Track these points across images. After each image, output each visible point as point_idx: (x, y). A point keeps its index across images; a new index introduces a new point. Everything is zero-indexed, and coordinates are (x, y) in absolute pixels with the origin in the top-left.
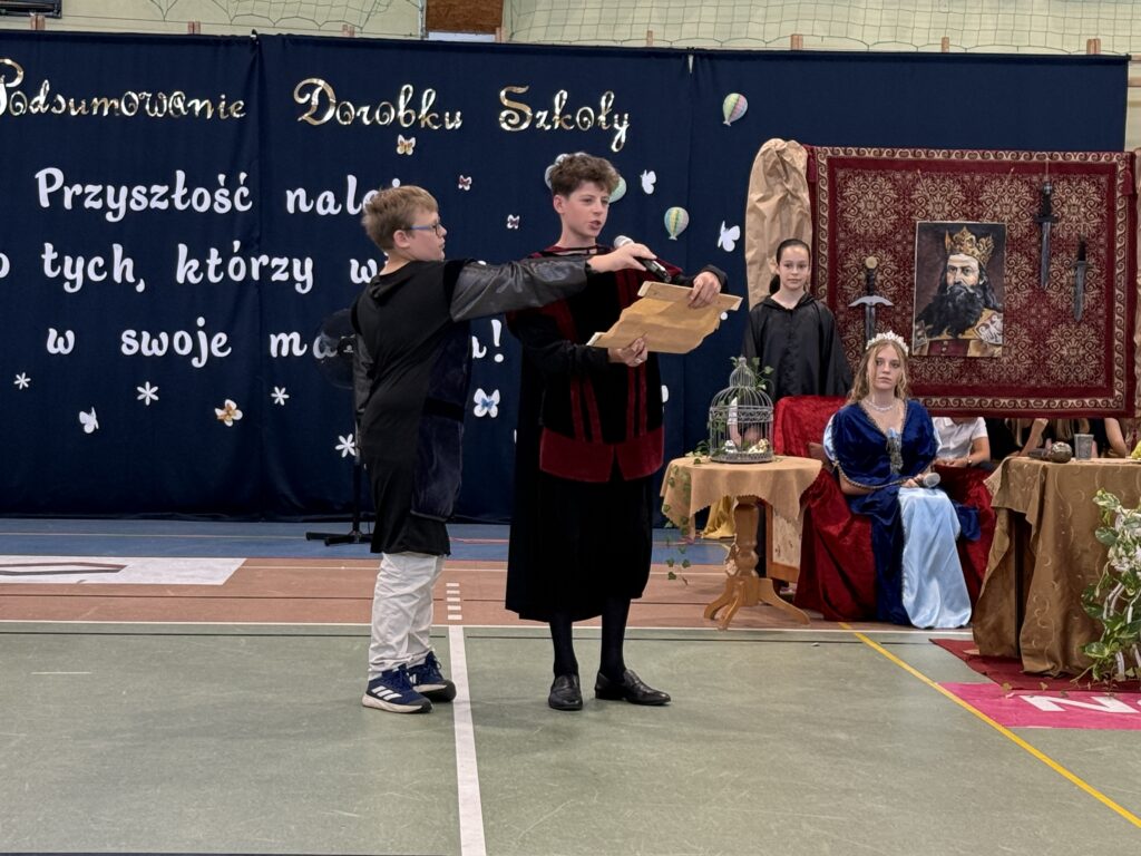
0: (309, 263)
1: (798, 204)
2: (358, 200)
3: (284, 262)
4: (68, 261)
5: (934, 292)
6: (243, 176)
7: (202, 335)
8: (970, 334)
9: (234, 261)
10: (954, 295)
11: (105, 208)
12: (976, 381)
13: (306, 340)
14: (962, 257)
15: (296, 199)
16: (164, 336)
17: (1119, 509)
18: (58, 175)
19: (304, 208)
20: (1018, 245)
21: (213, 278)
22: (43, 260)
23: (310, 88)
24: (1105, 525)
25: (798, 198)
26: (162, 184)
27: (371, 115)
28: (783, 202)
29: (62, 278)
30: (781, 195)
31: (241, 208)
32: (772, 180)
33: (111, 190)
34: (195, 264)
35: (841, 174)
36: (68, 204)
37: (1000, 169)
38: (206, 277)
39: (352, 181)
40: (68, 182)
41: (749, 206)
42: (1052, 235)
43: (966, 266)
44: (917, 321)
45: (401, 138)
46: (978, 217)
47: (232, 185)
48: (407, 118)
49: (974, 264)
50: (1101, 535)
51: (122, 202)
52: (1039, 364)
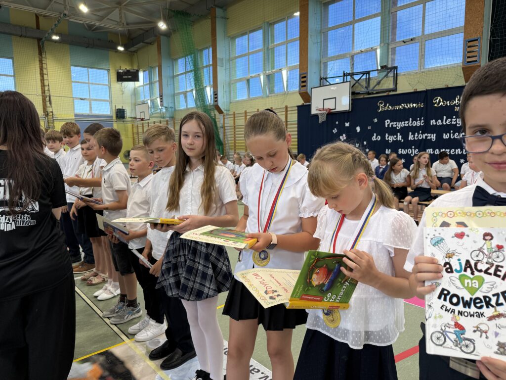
0: (435, 135)
2: (446, 121)
3: (430, 135)
4: (390, 136)
6: (422, 118)
7: (413, 150)
9: (420, 135)
11: (397, 127)
13: (434, 150)
15: (433, 122)
16: (406, 150)
18: (389, 121)
19: (434, 124)
21: (416, 139)
22: (385, 137)
23: (437, 99)
26: (407, 121)
27: (449, 103)
29: (389, 140)
31: (422, 125)
33: (398, 123)
34: (412, 136)
36: (390, 126)
38: (414, 139)
39: (445, 117)
40: (391, 122)
45: (456, 107)
47: (420, 120)
48: (458, 103)
51: (399, 125)
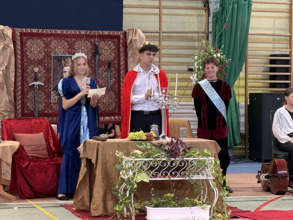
1: (9, 49)
14: (68, 67)
17: (124, 157)
24: (119, 163)
25: (9, 47)
28: (4, 48)
30: (3, 46)
35: (25, 38)
37: (80, 37)
42: (99, 60)
44: (53, 90)
46: (73, 53)
50: (118, 166)
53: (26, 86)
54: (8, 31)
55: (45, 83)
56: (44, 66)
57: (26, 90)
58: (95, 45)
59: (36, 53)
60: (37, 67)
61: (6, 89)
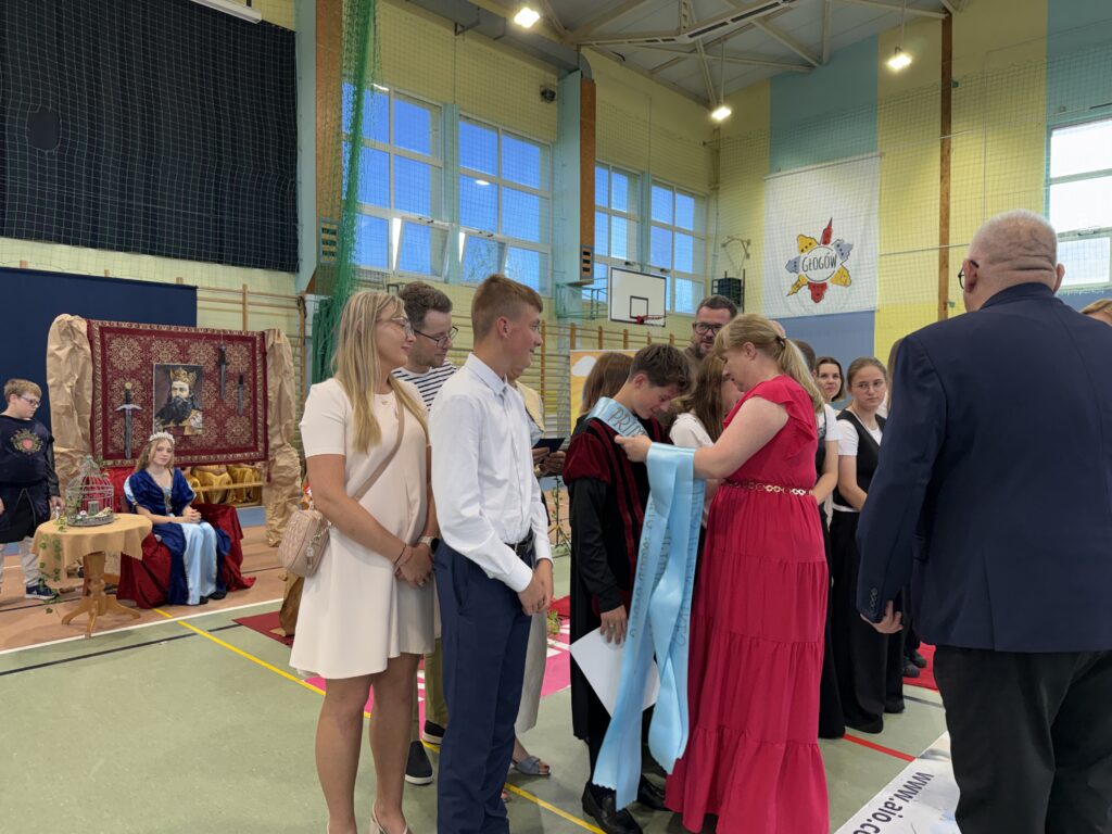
1: (82, 352)
5: (165, 401)
8: (185, 423)
10: (175, 404)
12: (188, 448)
14: (180, 382)
20: (209, 376)
25: (82, 349)
28: (72, 351)
30: (71, 347)
32: (64, 338)
35: (107, 336)
41: (48, 352)
42: (226, 372)
43: (182, 388)
44: (156, 417)
46: (187, 362)
49: (186, 386)
52: (221, 437)
53: (111, 411)
54: (81, 324)
55: (142, 405)
56: (141, 380)
57: (111, 417)
58: (220, 350)
59: (127, 359)
60: (130, 381)
61: (76, 417)
